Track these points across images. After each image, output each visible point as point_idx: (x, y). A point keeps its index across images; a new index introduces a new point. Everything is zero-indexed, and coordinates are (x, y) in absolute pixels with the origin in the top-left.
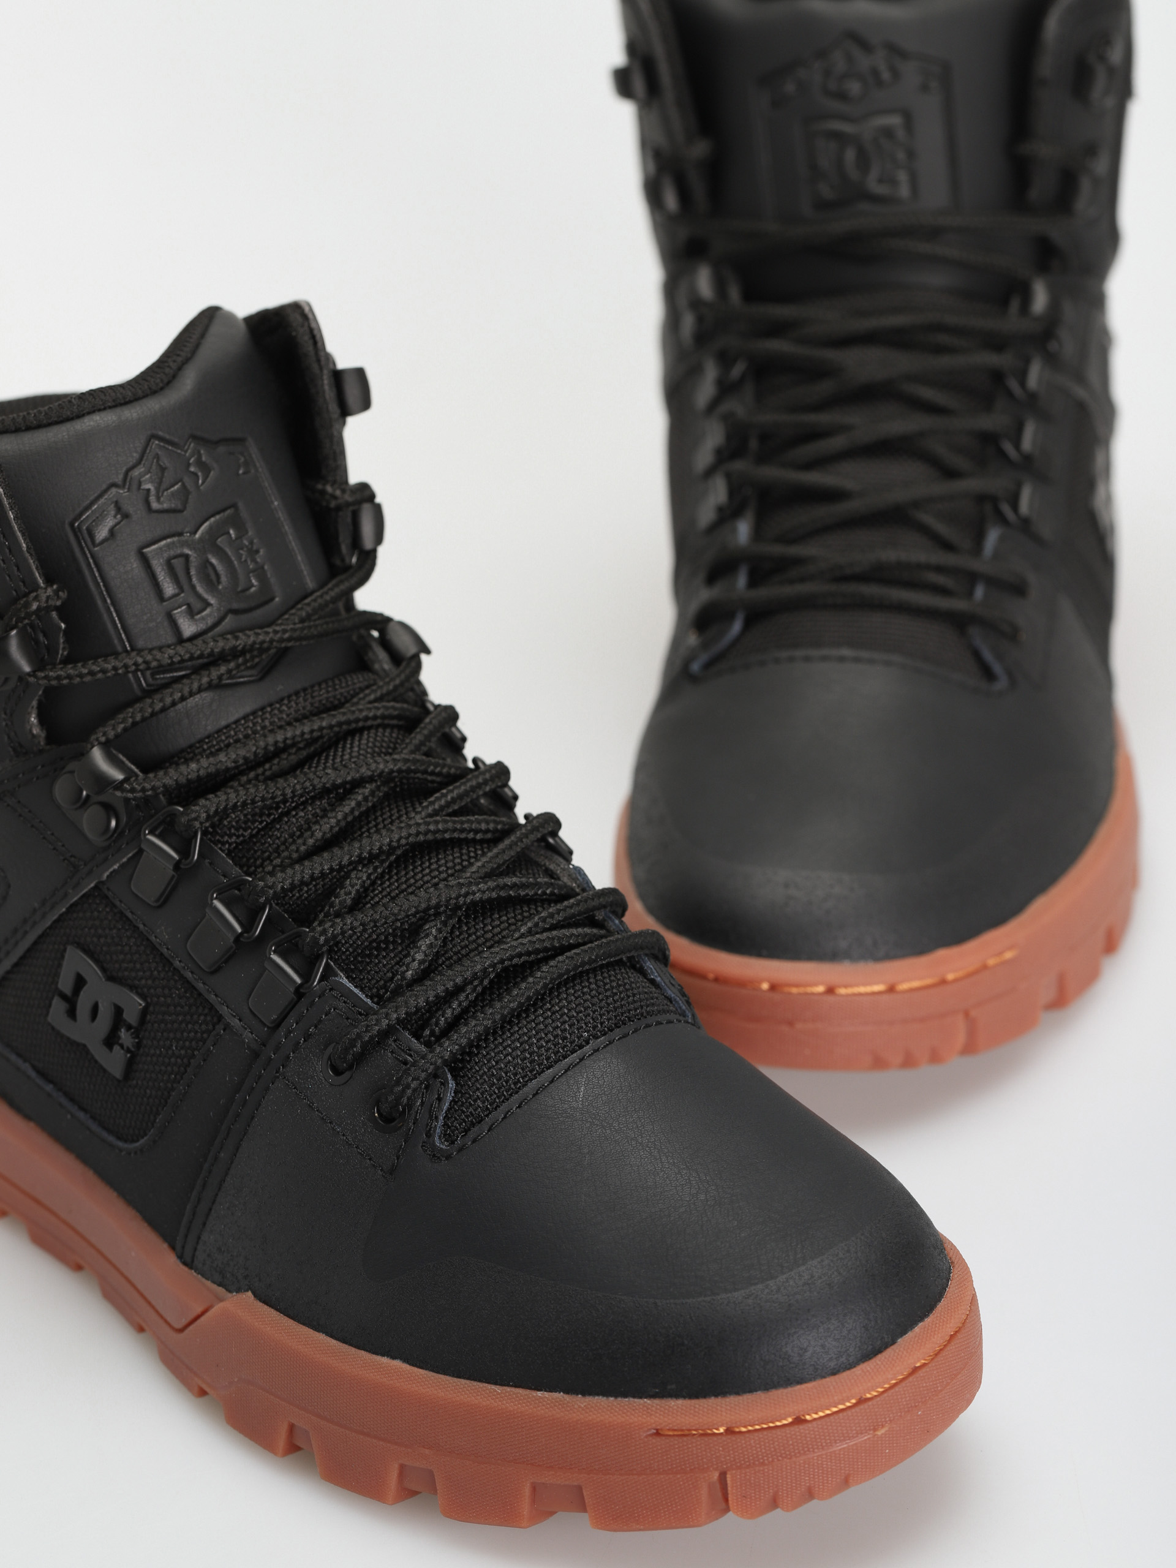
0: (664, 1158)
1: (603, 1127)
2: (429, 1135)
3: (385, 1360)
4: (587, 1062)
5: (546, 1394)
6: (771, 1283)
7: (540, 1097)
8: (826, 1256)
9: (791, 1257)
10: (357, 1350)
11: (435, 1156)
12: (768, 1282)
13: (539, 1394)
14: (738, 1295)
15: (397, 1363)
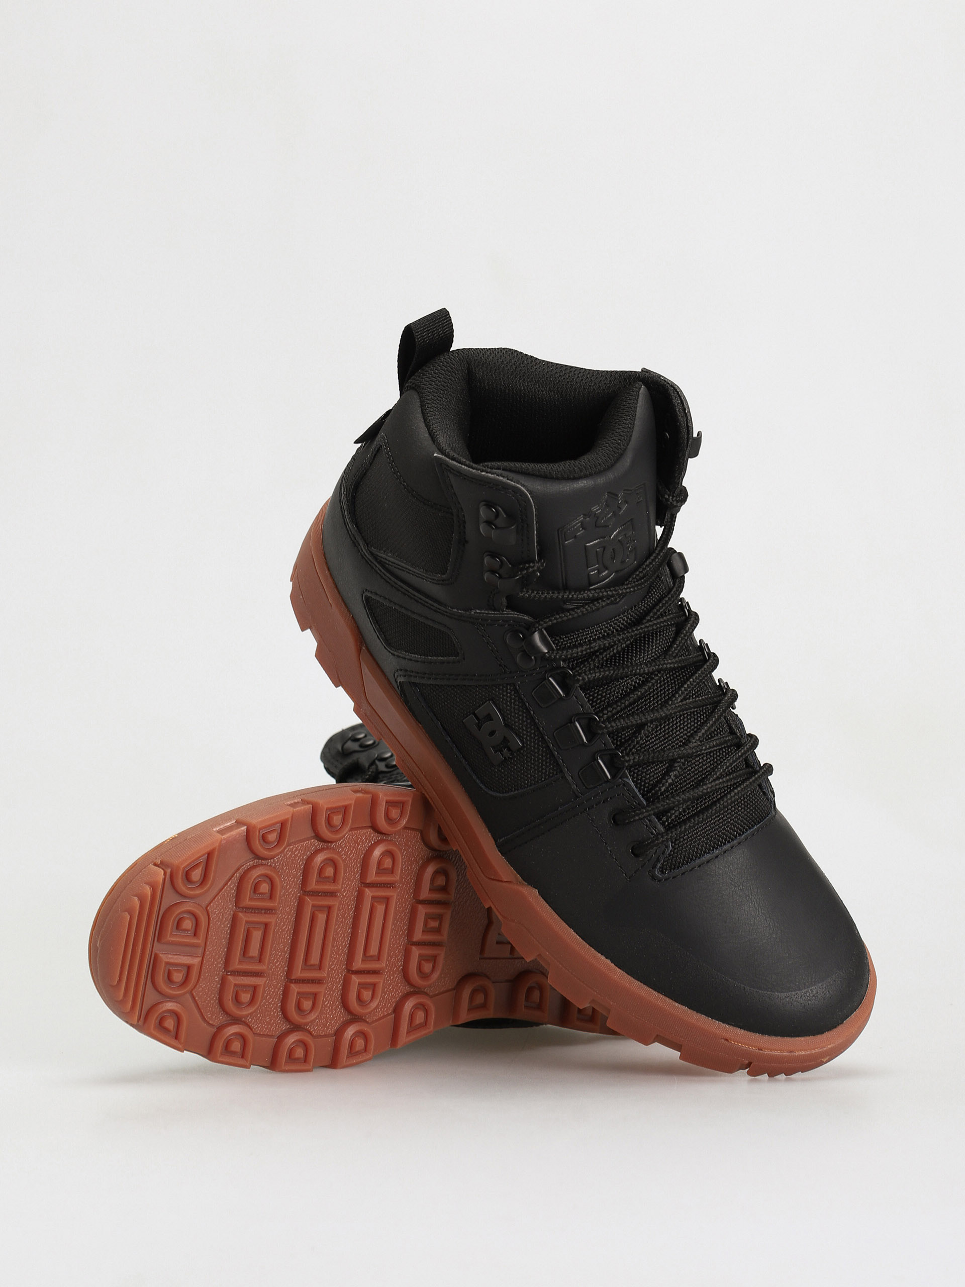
0: (760, 909)
1: (735, 886)
2: (654, 867)
3: (603, 958)
4: (734, 850)
5: (680, 1006)
6: (799, 992)
7: (710, 864)
8: (825, 982)
9: (810, 980)
10: (589, 947)
11: (654, 878)
12: (798, 992)
13: (677, 1004)
14: (783, 995)
15: (608, 961)
